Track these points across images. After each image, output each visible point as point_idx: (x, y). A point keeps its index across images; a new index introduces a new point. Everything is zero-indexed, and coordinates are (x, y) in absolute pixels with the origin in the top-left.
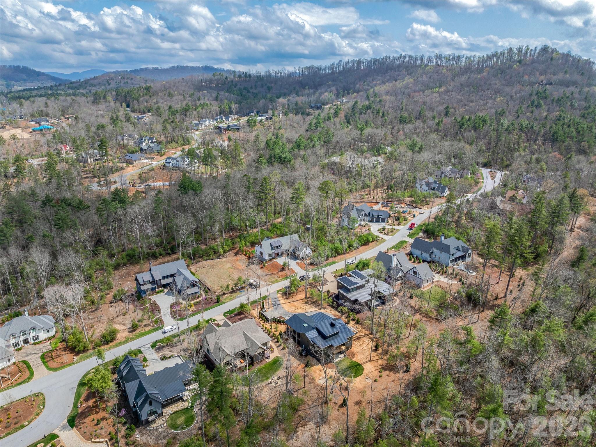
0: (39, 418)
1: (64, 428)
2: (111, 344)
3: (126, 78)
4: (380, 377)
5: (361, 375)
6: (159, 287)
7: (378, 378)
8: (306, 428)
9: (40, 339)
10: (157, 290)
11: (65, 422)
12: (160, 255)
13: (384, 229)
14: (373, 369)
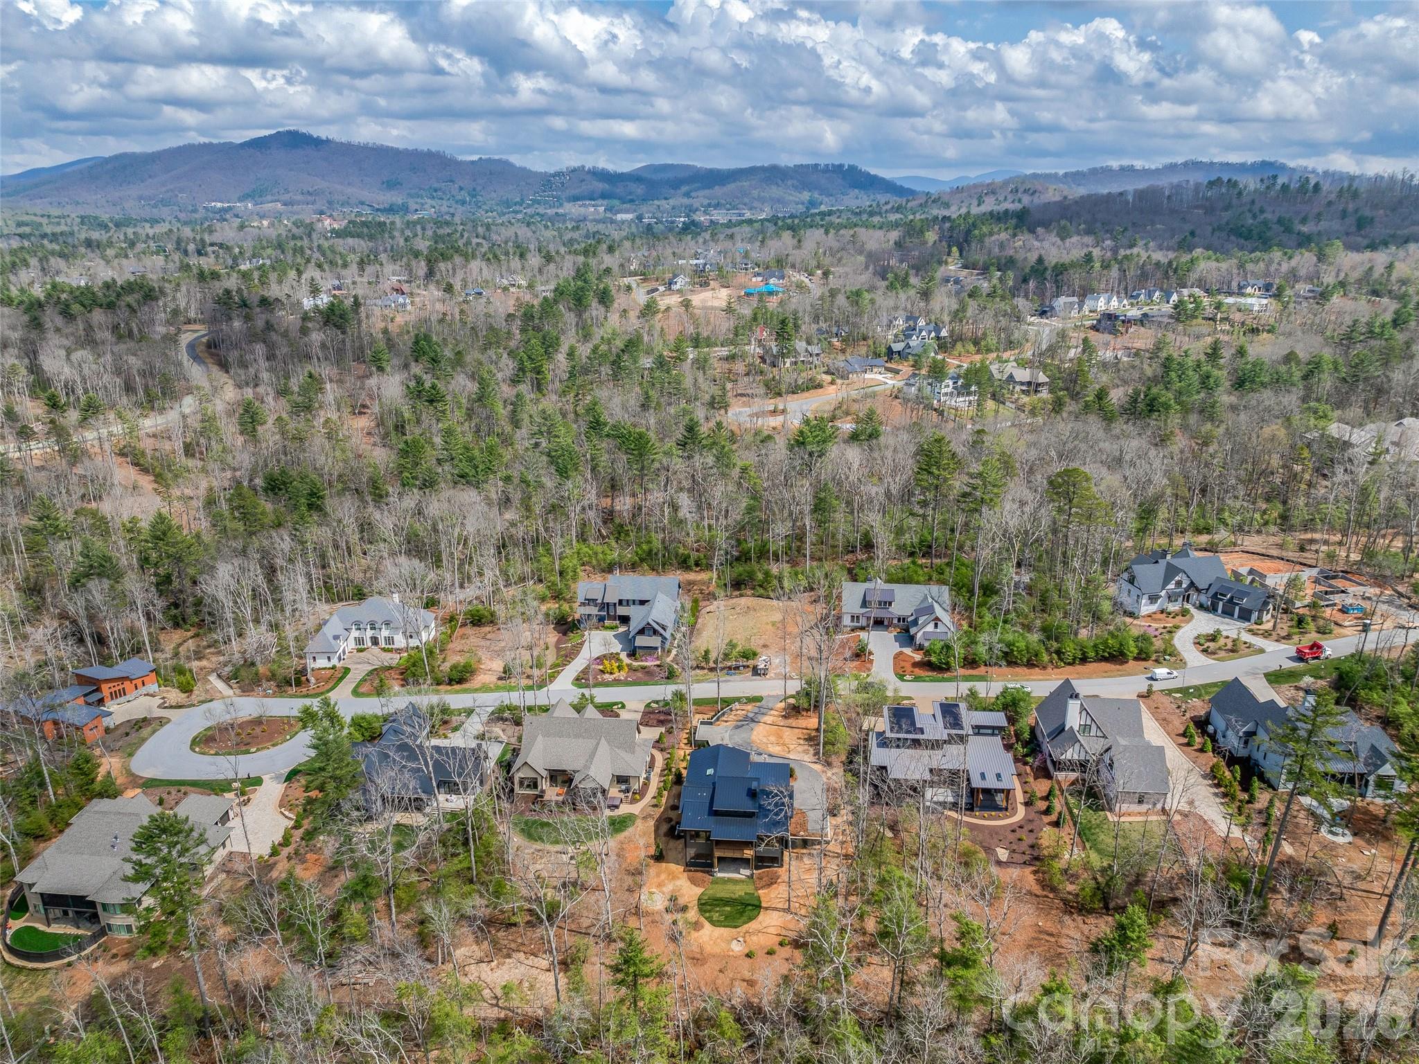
0: (273, 750)
1: (277, 778)
2: (457, 687)
3: (1021, 190)
4: (770, 953)
5: (736, 927)
6: (610, 618)
7: (760, 954)
8: (532, 960)
9: (396, 646)
10: (607, 623)
11: (286, 771)
12: (697, 565)
13: (1213, 638)
14: (773, 930)
